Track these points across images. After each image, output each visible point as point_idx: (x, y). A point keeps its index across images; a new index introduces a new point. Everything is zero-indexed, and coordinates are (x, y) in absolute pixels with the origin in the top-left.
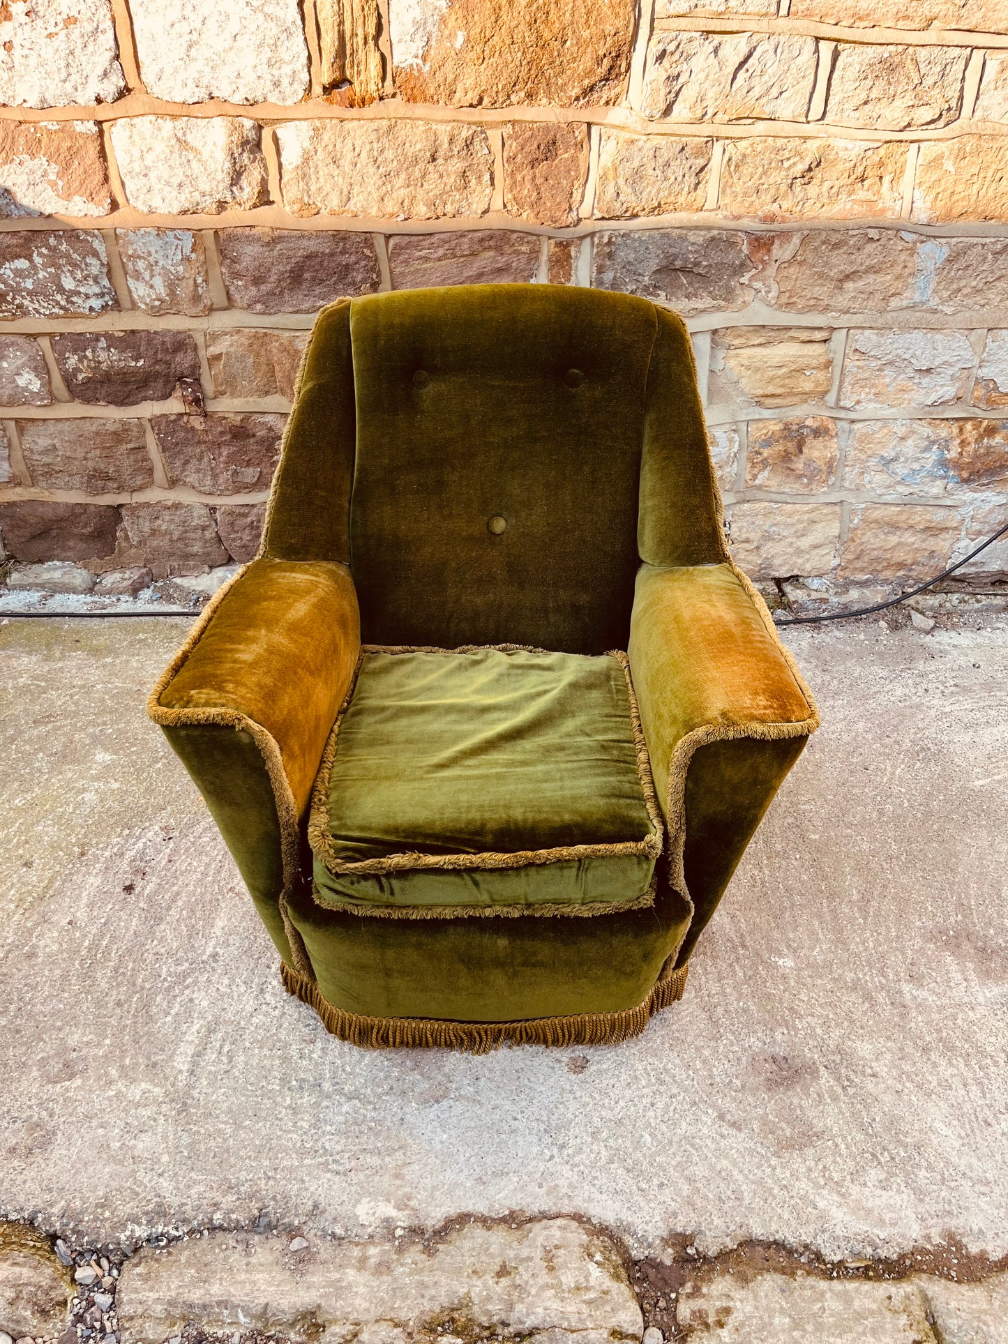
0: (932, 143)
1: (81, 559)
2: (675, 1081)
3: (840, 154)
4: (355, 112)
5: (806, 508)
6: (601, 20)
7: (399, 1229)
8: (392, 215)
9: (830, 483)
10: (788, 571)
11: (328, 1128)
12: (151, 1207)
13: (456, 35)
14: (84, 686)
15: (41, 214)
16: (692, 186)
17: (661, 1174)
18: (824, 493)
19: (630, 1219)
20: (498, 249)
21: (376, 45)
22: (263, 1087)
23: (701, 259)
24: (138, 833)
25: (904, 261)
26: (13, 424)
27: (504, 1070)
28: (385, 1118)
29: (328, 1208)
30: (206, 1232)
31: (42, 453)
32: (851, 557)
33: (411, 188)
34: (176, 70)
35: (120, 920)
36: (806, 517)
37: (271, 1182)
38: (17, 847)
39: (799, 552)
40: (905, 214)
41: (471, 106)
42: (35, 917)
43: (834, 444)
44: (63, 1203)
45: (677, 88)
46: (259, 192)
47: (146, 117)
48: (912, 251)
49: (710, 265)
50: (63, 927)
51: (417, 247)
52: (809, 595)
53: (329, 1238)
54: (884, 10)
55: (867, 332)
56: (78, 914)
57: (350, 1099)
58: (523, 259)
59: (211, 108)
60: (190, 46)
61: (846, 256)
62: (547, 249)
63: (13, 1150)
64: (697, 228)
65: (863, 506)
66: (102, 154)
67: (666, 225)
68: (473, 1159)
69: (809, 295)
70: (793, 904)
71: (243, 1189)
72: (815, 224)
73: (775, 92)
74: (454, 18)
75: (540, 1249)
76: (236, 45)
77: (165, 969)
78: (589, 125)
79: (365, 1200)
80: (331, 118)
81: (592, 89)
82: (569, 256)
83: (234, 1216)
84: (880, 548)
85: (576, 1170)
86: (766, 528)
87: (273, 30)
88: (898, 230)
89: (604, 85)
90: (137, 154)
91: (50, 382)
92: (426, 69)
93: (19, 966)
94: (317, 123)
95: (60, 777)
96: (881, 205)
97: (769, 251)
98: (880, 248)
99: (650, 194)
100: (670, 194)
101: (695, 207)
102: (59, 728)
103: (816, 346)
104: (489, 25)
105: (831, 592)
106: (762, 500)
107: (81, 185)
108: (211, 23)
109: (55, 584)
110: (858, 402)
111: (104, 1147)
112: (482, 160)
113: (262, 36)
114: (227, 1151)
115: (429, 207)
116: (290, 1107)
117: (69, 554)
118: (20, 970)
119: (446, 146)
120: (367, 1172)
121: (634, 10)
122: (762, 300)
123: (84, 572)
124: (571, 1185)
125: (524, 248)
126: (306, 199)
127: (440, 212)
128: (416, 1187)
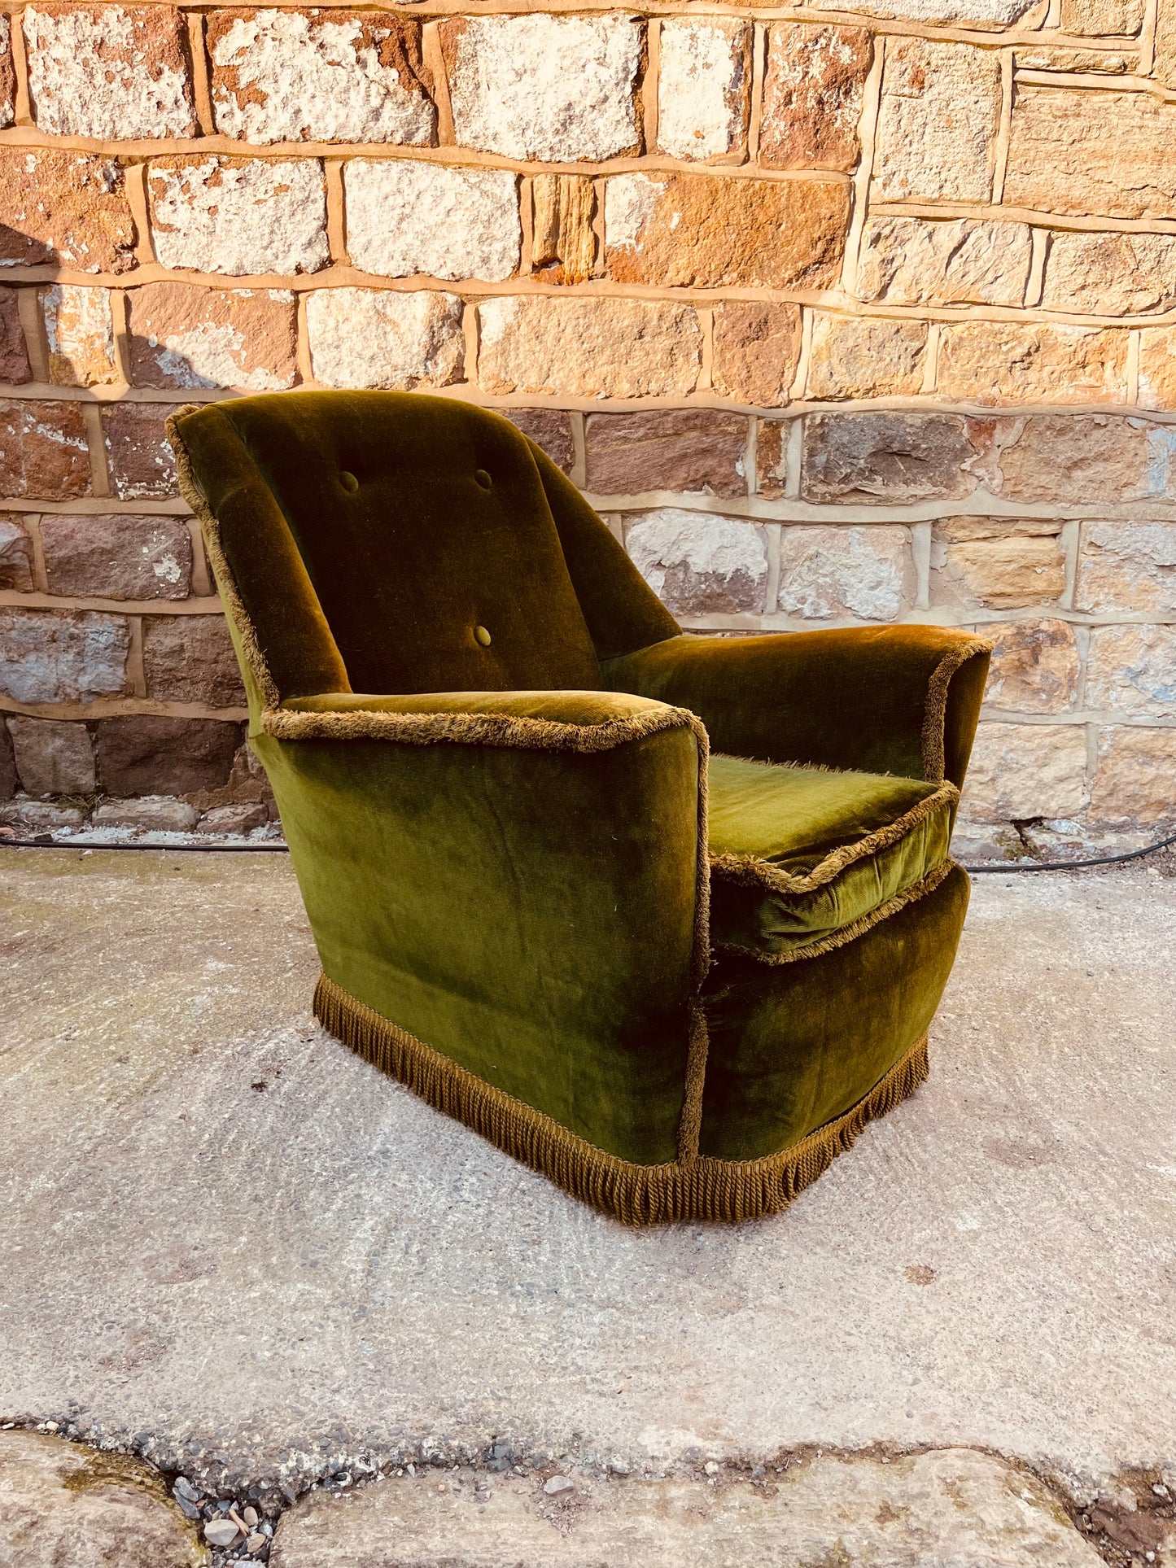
0: (1153, 329)
1: (186, 792)
2: (1067, 1296)
3: (1060, 339)
4: (563, 289)
5: (1048, 729)
6: (816, 204)
7: (710, 1463)
8: (592, 393)
9: (1072, 699)
10: (1030, 811)
11: (578, 1341)
12: (324, 1430)
13: (671, 215)
14: (188, 906)
15: (218, 386)
16: (909, 368)
17: (1084, 1398)
18: (1066, 712)
19: (1057, 1453)
20: (704, 429)
21: (590, 225)
22: (474, 1291)
23: (920, 441)
24: (267, 1034)
25: (1135, 449)
26: (139, 621)
27: (817, 1278)
28: (658, 1330)
29: (594, 1436)
30: (411, 1468)
31: (166, 656)
32: (1103, 793)
33: (615, 365)
34: (384, 242)
35: (249, 1115)
36: (1047, 741)
37: (504, 1404)
38: (108, 1043)
39: (1042, 786)
40: (1131, 399)
41: (682, 285)
42: (133, 1112)
43: (1073, 652)
44: (188, 1423)
45: (892, 271)
46: (454, 368)
47: (346, 289)
48: (1142, 438)
49: (930, 448)
50: (173, 1122)
51: (617, 426)
52: (1059, 839)
53: (604, 1476)
54: (1096, 199)
55: (1102, 524)
56: (193, 1109)
57: (602, 1308)
58: (730, 440)
59: (415, 282)
60: (402, 219)
61: (1071, 443)
62: (756, 429)
63: (107, 1362)
64: (914, 410)
65: (1112, 728)
66: (294, 326)
67: (881, 407)
68: (800, 1381)
69: (1036, 483)
70: (1153, 1114)
71: (462, 1411)
72: (1038, 409)
73: (990, 277)
74: (670, 200)
75: (937, 1481)
76: (449, 220)
77: (317, 1164)
78: (802, 306)
79: (648, 1427)
80: (538, 294)
81: (805, 273)
82: (779, 438)
83: (454, 1443)
84: (1136, 781)
85: (957, 1395)
86: (1002, 754)
87: (487, 206)
88: (1126, 416)
89: (818, 269)
90: (332, 323)
91: (191, 572)
92: (640, 247)
93: (113, 1159)
94: (524, 299)
95: (162, 982)
96: (1104, 392)
97: (991, 436)
98: (1108, 434)
99: (864, 377)
100: (885, 374)
101: (911, 389)
102: (158, 940)
103: (1046, 540)
104: (705, 207)
105: (1084, 835)
106: (995, 721)
107: (266, 356)
108: (427, 199)
109: (150, 818)
110: (1097, 604)
111: (247, 1357)
112: (691, 338)
113: (476, 212)
114: (434, 1365)
115: (632, 384)
116: (515, 1315)
117: (172, 785)
118: (114, 1163)
119: (655, 322)
120: (645, 1393)
121: (849, 195)
122: (986, 488)
123: (187, 807)
124: (954, 1414)
125: (730, 429)
126: (503, 375)
127: (643, 391)
128: (724, 1413)
